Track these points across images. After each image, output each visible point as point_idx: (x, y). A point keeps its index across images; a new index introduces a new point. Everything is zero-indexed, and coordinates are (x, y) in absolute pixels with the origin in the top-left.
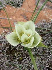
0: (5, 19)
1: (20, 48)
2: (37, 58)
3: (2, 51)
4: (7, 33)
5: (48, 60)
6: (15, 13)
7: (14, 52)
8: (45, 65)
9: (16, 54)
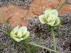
0: (36, 7)
1: (45, 30)
2: (57, 39)
3: (32, 29)
4: (36, 18)
5: (65, 42)
6: (45, 4)
7: (40, 32)
8: (62, 44)
9: (41, 34)
